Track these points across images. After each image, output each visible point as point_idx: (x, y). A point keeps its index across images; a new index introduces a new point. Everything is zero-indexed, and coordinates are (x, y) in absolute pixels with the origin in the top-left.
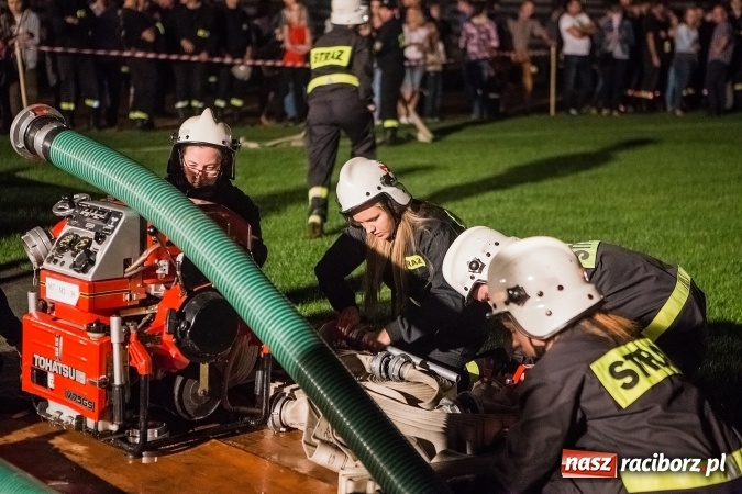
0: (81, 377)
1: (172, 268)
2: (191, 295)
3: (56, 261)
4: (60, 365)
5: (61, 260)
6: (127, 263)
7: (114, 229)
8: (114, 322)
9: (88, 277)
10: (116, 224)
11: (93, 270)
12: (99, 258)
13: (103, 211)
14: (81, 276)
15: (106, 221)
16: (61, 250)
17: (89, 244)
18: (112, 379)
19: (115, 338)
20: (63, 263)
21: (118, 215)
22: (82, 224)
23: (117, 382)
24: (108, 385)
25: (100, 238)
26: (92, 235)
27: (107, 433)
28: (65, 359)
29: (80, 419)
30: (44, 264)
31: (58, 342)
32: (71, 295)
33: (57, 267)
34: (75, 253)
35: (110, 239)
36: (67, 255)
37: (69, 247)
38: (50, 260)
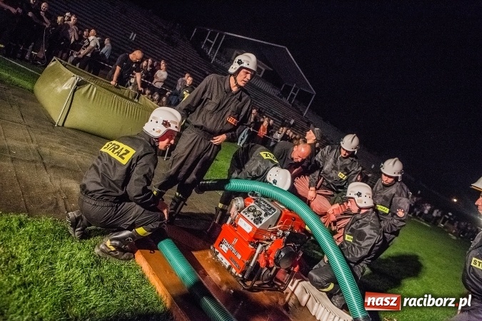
0: (239, 256)
1: (284, 235)
2: (285, 246)
3: (246, 214)
4: (232, 248)
5: (248, 215)
6: (270, 226)
7: (271, 214)
8: (260, 246)
9: (258, 226)
10: (273, 213)
11: (260, 225)
12: (263, 221)
13: (269, 206)
14: (255, 225)
15: (269, 210)
16: (249, 211)
17: (260, 215)
18: (250, 262)
19: (258, 251)
22: (260, 206)
23: (251, 265)
24: (248, 265)
25: (266, 215)
26: (264, 213)
27: (238, 276)
28: (236, 246)
29: (230, 267)
30: (242, 213)
31: (236, 241)
32: (248, 228)
33: (246, 216)
34: (255, 216)
35: (269, 217)
36: (251, 214)
37: (252, 211)
38: (244, 212)
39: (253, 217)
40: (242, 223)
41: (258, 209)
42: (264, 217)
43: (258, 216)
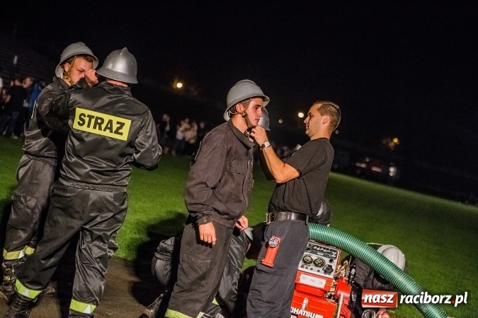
3: (307, 268)
4: (305, 312)
5: (309, 268)
7: (336, 258)
9: (331, 276)
10: (336, 255)
11: (333, 273)
12: (334, 268)
13: (328, 249)
14: (327, 276)
15: (331, 253)
16: (307, 263)
17: (323, 262)
20: (312, 269)
21: (335, 251)
22: (316, 253)
26: (327, 260)
28: (308, 308)
31: (306, 302)
32: (320, 283)
33: (308, 271)
34: (316, 265)
35: (335, 261)
36: (312, 266)
37: (311, 262)
38: (302, 267)
39: (321, 269)
40: (305, 280)
41: (314, 257)
42: (331, 264)
43: (322, 264)
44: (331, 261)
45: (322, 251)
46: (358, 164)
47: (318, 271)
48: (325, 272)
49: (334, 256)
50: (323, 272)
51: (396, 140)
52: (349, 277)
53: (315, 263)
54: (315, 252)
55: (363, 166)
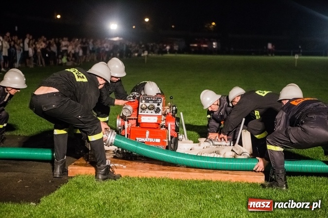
0: (158, 140)
3: (144, 112)
4: (148, 139)
5: (146, 112)
8: (169, 125)
9: (160, 114)
11: (161, 112)
12: (161, 108)
13: (155, 98)
14: (157, 114)
15: (157, 100)
16: (143, 109)
20: (147, 112)
21: (160, 98)
22: (149, 102)
26: (156, 105)
28: (150, 137)
30: (140, 113)
31: (148, 133)
32: (154, 120)
33: (145, 114)
34: (150, 109)
35: (161, 104)
36: (147, 110)
37: (146, 108)
38: (141, 112)
39: (153, 111)
40: (144, 120)
41: (148, 105)
42: (158, 107)
43: (153, 108)
44: (159, 105)
45: (152, 100)
46: (191, 45)
47: (152, 112)
48: (156, 112)
49: (160, 101)
50: (154, 112)
51: (214, 24)
52: (173, 113)
53: (149, 108)
54: (147, 101)
55: (196, 45)
